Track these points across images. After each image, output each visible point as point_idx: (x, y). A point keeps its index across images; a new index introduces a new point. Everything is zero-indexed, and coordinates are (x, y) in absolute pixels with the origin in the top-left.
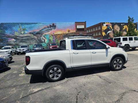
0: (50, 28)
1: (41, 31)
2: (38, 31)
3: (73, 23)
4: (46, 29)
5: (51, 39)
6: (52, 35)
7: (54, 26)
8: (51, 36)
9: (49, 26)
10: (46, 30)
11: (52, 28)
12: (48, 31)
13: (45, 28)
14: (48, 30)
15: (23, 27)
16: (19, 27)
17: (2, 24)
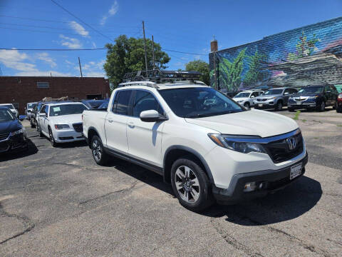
15: (311, 36)
16: (301, 38)
17: (266, 39)
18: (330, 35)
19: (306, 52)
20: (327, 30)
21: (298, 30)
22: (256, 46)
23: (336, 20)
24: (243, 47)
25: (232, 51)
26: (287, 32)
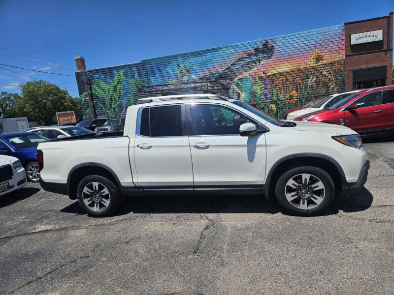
0: (254, 58)
1: (229, 68)
2: (222, 70)
3: (338, 29)
4: (243, 63)
5: (258, 89)
6: (260, 78)
7: (267, 49)
8: (257, 80)
9: (253, 52)
10: (244, 66)
11: (261, 55)
12: (248, 66)
13: (240, 60)
14: (249, 63)
15: (187, 64)
16: (178, 65)
17: (144, 62)
18: (203, 64)
19: (185, 78)
20: (200, 59)
21: (175, 57)
22: (135, 69)
23: (205, 51)
24: (120, 68)
25: (108, 72)
26: (166, 57)
